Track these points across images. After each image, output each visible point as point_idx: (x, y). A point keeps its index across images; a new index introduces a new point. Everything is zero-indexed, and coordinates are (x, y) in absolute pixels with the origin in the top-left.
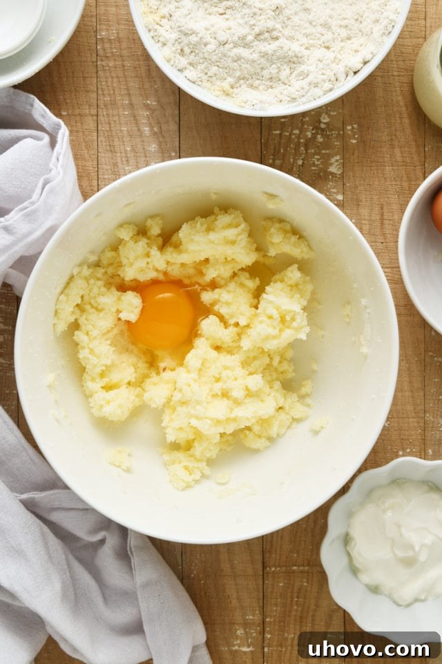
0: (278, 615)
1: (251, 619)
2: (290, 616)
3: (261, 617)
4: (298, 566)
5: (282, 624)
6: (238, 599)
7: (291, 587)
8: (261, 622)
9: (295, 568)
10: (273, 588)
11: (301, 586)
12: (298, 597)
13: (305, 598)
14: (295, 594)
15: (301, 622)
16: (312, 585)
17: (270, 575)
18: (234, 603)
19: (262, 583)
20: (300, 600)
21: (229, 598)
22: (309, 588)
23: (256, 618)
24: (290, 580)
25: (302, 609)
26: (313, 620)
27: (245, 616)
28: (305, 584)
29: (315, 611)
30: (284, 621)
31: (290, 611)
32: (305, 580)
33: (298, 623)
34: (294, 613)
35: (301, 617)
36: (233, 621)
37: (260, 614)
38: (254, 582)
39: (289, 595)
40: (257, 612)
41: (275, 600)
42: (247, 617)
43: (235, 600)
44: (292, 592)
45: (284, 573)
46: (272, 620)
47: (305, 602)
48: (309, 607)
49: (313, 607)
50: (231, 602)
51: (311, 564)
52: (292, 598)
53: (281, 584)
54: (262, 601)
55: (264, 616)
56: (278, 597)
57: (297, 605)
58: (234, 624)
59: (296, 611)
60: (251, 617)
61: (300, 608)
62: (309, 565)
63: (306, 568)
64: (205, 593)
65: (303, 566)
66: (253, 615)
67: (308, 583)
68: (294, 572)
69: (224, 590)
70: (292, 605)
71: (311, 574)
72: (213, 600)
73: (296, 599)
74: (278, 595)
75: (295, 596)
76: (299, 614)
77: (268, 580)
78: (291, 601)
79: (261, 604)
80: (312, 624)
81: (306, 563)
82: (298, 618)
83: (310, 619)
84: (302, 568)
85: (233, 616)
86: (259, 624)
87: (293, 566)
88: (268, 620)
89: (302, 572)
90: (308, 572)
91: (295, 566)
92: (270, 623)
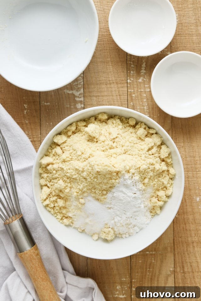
0: (139, 278)
1: (124, 280)
2: (145, 279)
3: (130, 279)
4: (149, 252)
5: (141, 283)
6: (117, 270)
7: (146, 262)
8: (130, 282)
9: (148, 252)
10: (136, 263)
11: (151, 262)
12: (149, 268)
13: (153, 268)
14: (148, 267)
15: (151, 281)
16: (157, 261)
17: (134, 256)
18: (115, 272)
19: (130, 261)
20: (151, 269)
21: (112, 269)
22: (155, 263)
23: (127, 280)
24: (145, 259)
25: (152, 275)
26: (158, 280)
27: (121, 279)
28: (153, 261)
29: (159, 275)
30: (142, 281)
31: (145, 276)
32: (153, 259)
33: (150, 282)
34: (147, 277)
35: (151, 279)
36: (115, 282)
37: (129, 277)
38: (126, 260)
39: (145, 267)
40: (128, 276)
41: (137, 270)
42: (122, 279)
43: (116, 270)
44: (146, 265)
45: (141, 255)
46: (136, 281)
47: (153, 271)
48: (155, 274)
49: (157, 273)
50: (113, 271)
51: (156, 250)
52: (146, 268)
53: (140, 261)
54: (130, 270)
55: (131, 279)
56: (139, 268)
57: (149, 273)
58: (115, 283)
59: (149, 275)
60: (124, 279)
61: (151, 274)
62: (155, 251)
63: (153, 252)
64: (100, 267)
65: (152, 251)
66: (126, 278)
67: (155, 260)
68: (147, 255)
69: (110, 265)
70: (146, 272)
71: (156, 256)
72: (104, 270)
73: (148, 269)
74: (139, 267)
75: (148, 268)
76: (150, 277)
77: (133, 259)
78: (146, 270)
79: (130, 272)
80: (157, 282)
81: (153, 250)
82: (150, 279)
83: (156, 279)
84: (151, 253)
85: (114, 279)
86: (129, 283)
87: (146, 251)
88: (133, 280)
89: (151, 255)
90: (154, 255)
91: (148, 251)
92: (135, 282)
